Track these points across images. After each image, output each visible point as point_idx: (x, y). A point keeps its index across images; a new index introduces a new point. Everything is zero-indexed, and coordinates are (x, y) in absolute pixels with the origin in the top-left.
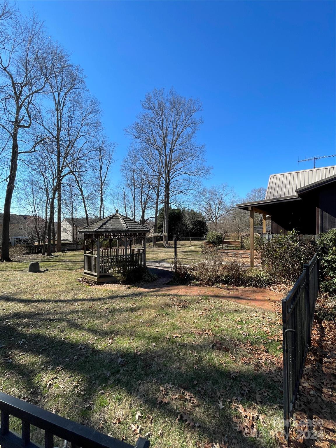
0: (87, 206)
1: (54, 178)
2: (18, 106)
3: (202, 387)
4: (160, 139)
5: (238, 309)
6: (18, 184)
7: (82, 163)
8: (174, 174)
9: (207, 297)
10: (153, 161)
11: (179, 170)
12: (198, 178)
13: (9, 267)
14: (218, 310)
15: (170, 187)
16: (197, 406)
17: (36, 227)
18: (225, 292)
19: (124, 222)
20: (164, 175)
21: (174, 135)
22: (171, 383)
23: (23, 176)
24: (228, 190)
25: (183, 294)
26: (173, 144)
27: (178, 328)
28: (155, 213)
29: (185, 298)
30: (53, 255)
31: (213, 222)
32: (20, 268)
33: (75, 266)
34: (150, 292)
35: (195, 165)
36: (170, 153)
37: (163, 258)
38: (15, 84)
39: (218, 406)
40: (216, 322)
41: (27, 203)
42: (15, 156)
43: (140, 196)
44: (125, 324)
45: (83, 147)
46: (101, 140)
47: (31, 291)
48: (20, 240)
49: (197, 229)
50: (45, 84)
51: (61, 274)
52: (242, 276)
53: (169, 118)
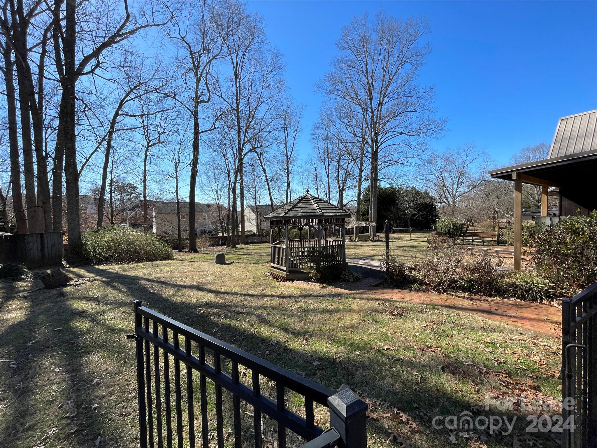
0: (271, 189)
1: (235, 159)
2: (197, 78)
3: (425, 412)
4: (364, 89)
5: (488, 326)
6: (200, 168)
7: (264, 136)
8: (385, 137)
9: (434, 307)
10: (353, 122)
11: (392, 130)
12: (422, 139)
13: (197, 259)
14: (453, 325)
15: (379, 157)
16: (417, 432)
17: (219, 216)
18: (465, 303)
19: (316, 205)
20: (369, 140)
21: (383, 80)
22: (380, 399)
23: (204, 159)
24: (475, 153)
25: (397, 300)
26: (383, 94)
27: (390, 339)
28: (357, 194)
29: (401, 305)
30: (237, 248)
31: (449, 205)
32: (207, 259)
33: (261, 259)
34: (352, 294)
35: (418, 119)
36: (378, 107)
37: (369, 255)
38: (194, 53)
39: (448, 439)
40: (449, 339)
41: (210, 189)
42: (197, 137)
43: (337, 173)
44: (321, 326)
45: (266, 115)
46: (285, 103)
47: (219, 283)
48: (205, 231)
49: (422, 215)
50: (222, 47)
51: (247, 268)
52: (497, 282)
53: (377, 56)
